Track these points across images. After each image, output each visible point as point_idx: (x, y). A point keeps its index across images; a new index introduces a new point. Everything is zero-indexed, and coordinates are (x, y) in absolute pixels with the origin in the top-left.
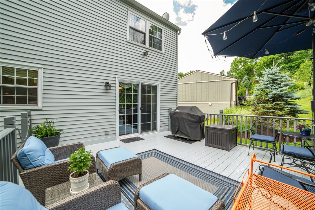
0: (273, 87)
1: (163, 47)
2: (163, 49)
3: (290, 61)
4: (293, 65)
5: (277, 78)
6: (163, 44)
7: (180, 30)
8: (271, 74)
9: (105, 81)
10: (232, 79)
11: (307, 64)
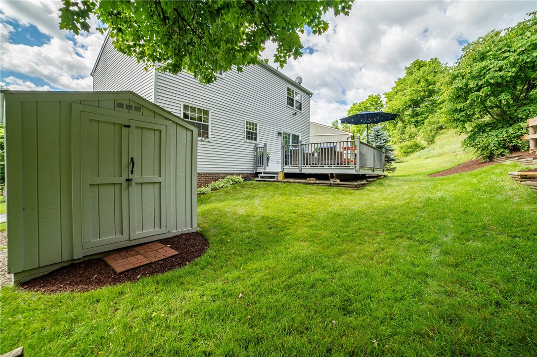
0: (377, 141)
1: (302, 108)
2: (302, 109)
3: (417, 115)
4: (419, 119)
5: (379, 134)
6: (302, 106)
7: (312, 94)
8: (376, 131)
9: (278, 131)
10: (349, 133)
11: (430, 120)
